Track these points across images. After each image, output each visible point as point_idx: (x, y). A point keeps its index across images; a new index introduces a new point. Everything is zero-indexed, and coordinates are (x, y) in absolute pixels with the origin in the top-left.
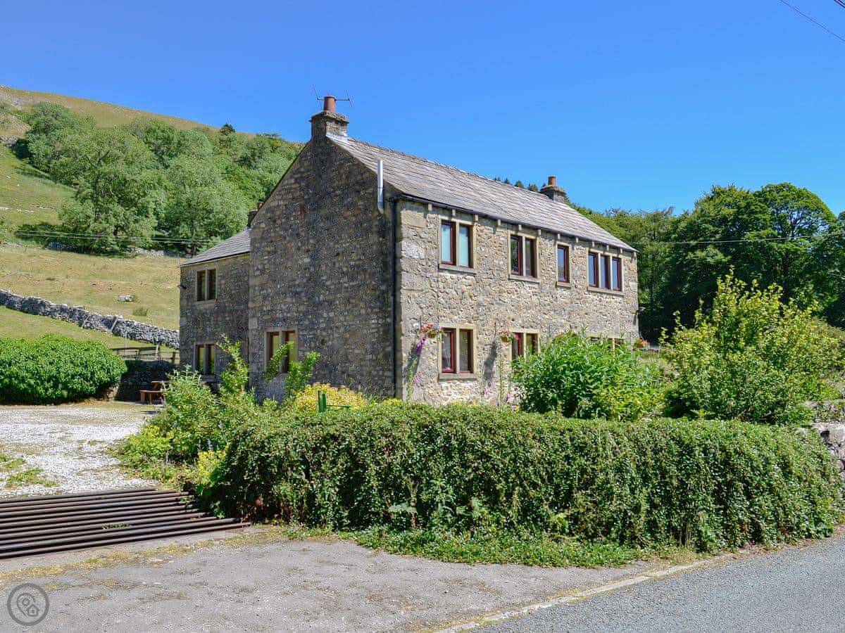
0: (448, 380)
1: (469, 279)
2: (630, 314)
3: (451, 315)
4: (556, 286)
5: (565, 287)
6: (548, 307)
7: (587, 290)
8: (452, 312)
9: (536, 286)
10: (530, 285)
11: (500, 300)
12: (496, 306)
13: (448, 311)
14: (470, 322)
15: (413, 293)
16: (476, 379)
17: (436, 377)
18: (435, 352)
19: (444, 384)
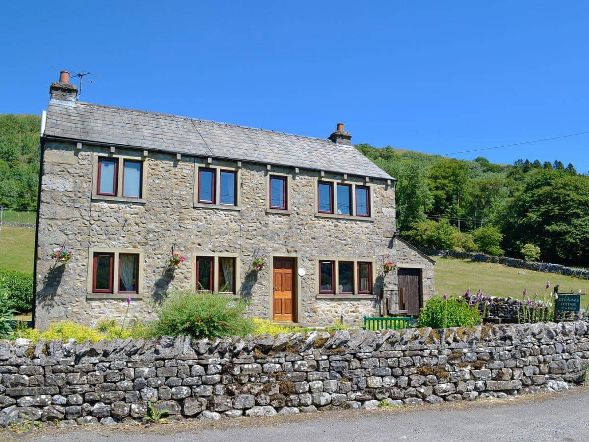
0: (100, 299)
1: (136, 208)
2: (385, 239)
3: (108, 241)
4: (267, 214)
5: (281, 214)
6: (254, 233)
7: (315, 217)
8: (109, 238)
9: (236, 213)
10: (225, 213)
11: (180, 226)
12: (174, 233)
13: (104, 237)
14: (135, 247)
15: (54, 221)
16: (141, 299)
17: (84, 297)
18: (84, 274)
19: (94, 304)
